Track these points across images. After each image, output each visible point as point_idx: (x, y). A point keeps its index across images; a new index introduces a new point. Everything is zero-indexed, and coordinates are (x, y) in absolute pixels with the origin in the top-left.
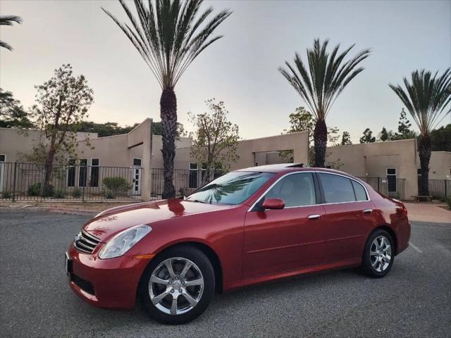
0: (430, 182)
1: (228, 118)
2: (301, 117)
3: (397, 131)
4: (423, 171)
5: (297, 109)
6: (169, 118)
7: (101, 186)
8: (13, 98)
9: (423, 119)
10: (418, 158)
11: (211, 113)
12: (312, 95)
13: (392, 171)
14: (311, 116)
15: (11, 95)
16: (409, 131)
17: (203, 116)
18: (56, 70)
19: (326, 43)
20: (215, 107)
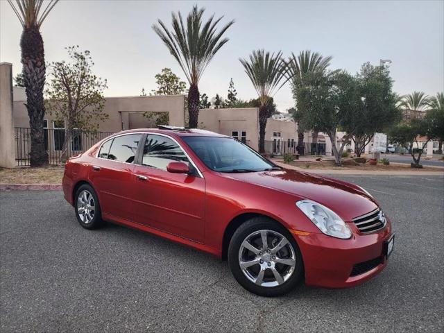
1: (93, 71)
2: (168, 79)
3: (227, 98)
4: (262, 133)
5: (163, 70)
6: (35, 65)
11: (71, 63)
13: (235, 134)
14: (177, 78)
16: (235, 99)
17: (61, 64)
19: (202, 11)
20: (77, 55)
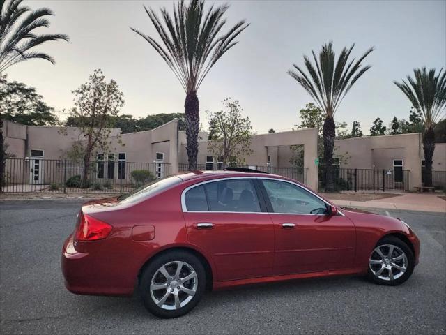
0: (433, 174)
1: (243, 115)
2: (311, 113)
4: (427, 163)
5: (307, 105)
6: (192, 120)
7: (128, 178)
8: (36, 93)
9: (428, 114)
10: (422, 151)
11: (227, 111)
12: (321, 93)
13: (398, 162)
14: (320, 111)
15: (34, 91)
17: (219, 113)
18: (91, 76)
20: (231, 105)
